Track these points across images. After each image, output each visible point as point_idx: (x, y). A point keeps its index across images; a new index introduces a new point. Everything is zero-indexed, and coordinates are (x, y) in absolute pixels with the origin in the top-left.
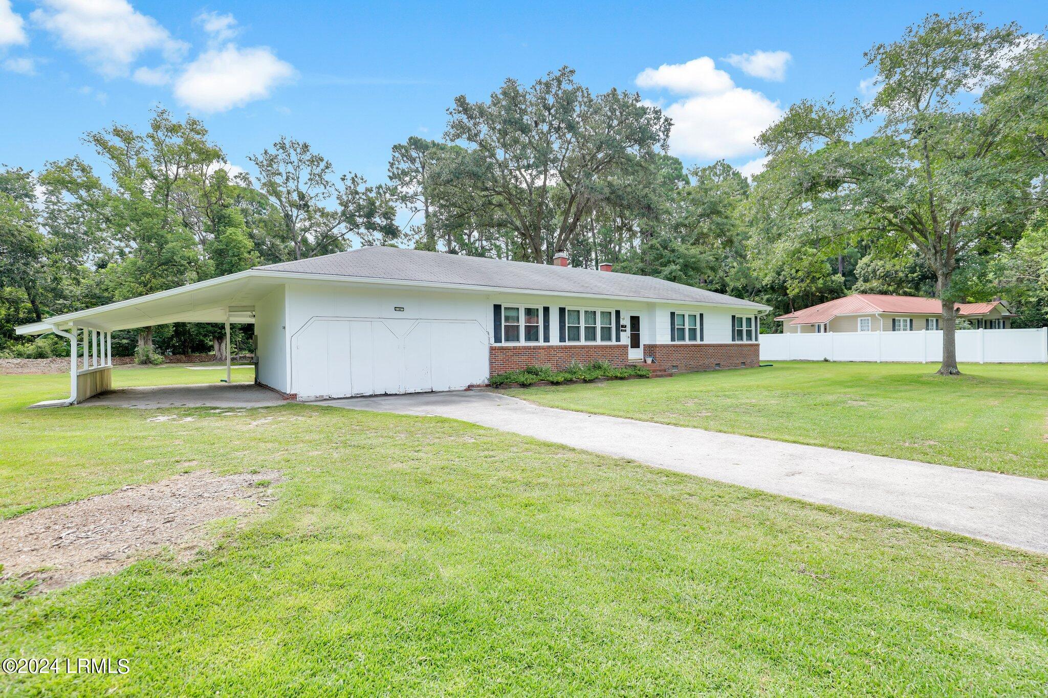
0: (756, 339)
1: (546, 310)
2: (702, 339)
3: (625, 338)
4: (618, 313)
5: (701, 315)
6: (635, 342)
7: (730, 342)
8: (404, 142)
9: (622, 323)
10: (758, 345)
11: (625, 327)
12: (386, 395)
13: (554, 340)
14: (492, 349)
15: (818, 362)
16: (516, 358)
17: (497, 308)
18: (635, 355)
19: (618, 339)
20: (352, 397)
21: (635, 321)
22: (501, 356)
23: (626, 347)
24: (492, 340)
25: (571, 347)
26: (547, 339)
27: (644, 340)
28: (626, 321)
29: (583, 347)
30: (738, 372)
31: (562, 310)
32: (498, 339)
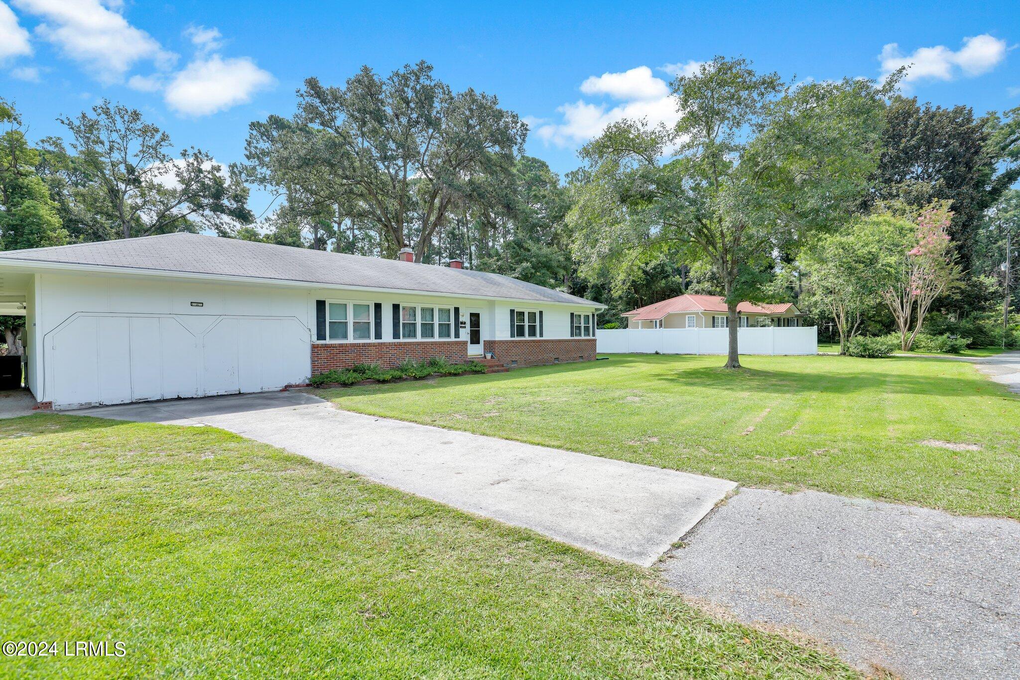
0: (594, 335)
1: (378, 307)
2: (541, 335)
3: (465, 334)
4: (457, 310)
5: (541, 313)
6: (475, 338)
7: (568, 337)
8: (264, 120)
9: (461, 319)
10: (595, 340)
11: (465, 323)
12: (179, 399)
13: (387, 336)
14: (314, 347)
15: (650, 354)
16: (342, 356)
17: (321, 305)
18: (475, 351)
19: (457, 335)
20: (132, 403)
21: (475, 319)
22: (324, 354)
23: (465, 343)
24: (315, 338)
25: (405, 344)
26: (378, 335)
27: (485, 336)
28: (465, 318)
29: (419, 344)
30: (574, 366)
31: (396, 307)
32: (321, 336)
